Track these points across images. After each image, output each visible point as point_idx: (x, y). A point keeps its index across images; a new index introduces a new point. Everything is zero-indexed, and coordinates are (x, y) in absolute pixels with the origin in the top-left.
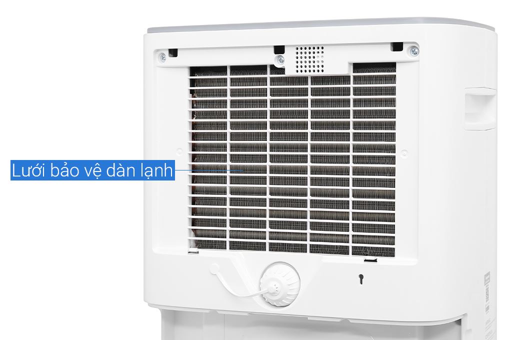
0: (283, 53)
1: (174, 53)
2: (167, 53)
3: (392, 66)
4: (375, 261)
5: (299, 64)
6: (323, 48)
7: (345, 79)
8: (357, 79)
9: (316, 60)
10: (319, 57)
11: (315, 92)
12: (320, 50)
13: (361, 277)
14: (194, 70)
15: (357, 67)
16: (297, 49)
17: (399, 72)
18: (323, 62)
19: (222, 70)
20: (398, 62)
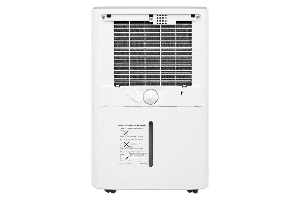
0: (152, 17)
1: (109, 16)
2: (106, 16)
3: (190, 22)
4: (186, 87)
5: (158, 21)
6: (167, 16)
7: (174, 26)
8: (177, 27)
9: (164, 20)
10: (165, 19)
11: (162, 31)
12: (166, 16)
13: (182, 92)
14: (115, 22)
15: (178, 22)
16: (158, 16)
17: (193, 25)
18: (167, 20)
19: (127, 22)
20: (193, 21)
